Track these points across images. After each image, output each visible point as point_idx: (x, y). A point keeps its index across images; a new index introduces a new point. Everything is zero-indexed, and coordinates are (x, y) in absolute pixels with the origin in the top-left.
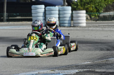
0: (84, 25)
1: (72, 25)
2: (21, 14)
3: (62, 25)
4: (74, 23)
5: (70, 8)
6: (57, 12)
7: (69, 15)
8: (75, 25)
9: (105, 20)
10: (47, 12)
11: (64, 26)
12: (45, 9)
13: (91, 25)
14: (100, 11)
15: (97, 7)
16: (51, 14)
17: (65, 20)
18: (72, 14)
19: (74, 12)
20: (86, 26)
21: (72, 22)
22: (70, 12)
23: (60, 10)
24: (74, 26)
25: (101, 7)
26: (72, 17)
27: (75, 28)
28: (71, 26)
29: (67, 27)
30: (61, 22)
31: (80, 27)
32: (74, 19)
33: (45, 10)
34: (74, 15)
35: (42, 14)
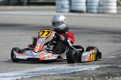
0: (115, 11)
1: (101, 12)
3: (89, 11)
4: (103, 9)
8: (105, 11)
11: (92, 13)
17: (93, 6)
20: (117, 13)
21: (101, 8)
28: (99, 13)
29: (95, 13)
31: (110, 14)
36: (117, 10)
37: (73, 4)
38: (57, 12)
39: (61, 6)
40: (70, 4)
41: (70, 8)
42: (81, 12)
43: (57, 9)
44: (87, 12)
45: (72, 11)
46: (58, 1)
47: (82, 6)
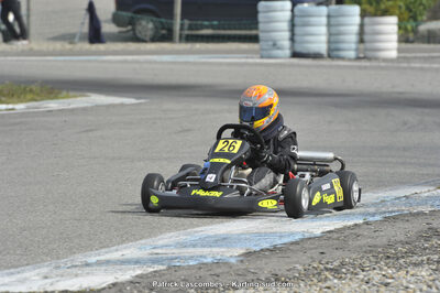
0: (393, 54)
1: (362, 55)
2: (222, 22)
3: (335, 53)
4: (366, 50)
5: (356, 9)
6: (324, 20)
7: (355, 29)
8: (370, 54)
9: (429, 42)
10: (297, 20)
11: (342, 58)
12: (292, 11)
13: (408, 55)
14: (419, 18)
15: (411, 6)
17: (343, 42)
18: (362, 26)
19: (367, 20)
20: (398, 58)
21: (362, 46)
22: (357, 20)
23: (333, 14)
24: (364, 58)
25: (421, 8)
26: (361, 32)
28: (358, 58)
29: (350, 60)
30: (333, 46)
31: (385, 60)
32: (366, 38)
33: (293, 16)
34: (367, 29)
35: (285, 26)
36: (399, 50)
37: (296, 38)
38: (262, 57)
39: (271, 43)
40: (292, 39)
41: (292, 47)
42: (317, 56)
43: (262, 49)
44: (329, 56)
45: (295, 55)
46: (262, 31)
47: (320, 42)
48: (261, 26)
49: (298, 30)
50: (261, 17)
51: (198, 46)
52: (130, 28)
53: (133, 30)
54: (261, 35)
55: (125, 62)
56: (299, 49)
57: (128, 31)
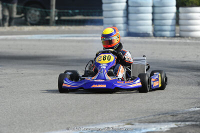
1: (178, 35)
2: (83, 11)
3: (159, 33)
4: (181, 31)
6: (150, 9)
7: (173, 15)
8: (183, 34)
10: (130, 8)
11: (163, 36)
12: (127, 2)
16: (138, 12)
17: (164, 25)
18: (177, 13)
19: (181, 9)
21: (178, 28)
22: (174, 9)
23: (156, 5)
24: (180, 36)
26: (177, 18)
27: (183, 40)
28: (175, 37)
29: (168, 37)
30: (158, 28)
31: (193, 38)
32: (181, 22)
33: (128, 6)
34: (181, 16)
35: (121, 13)
37: (131, 22)
39: (112, 25)
40: (127, 23)
41: (127, 29)
42: (145, 35)
44: (155, 35)
45: (129, 34)
46: (106, 17)
47: (148, 25)
48: (104, 13)
49: (131, 16)
50: (104, 7)
51: (64, 28)
52: (23, 15)
53: (25, 16)
54: (105, 20)
55: (6, 40)
56: (132, 30)
57: (22, 17)
